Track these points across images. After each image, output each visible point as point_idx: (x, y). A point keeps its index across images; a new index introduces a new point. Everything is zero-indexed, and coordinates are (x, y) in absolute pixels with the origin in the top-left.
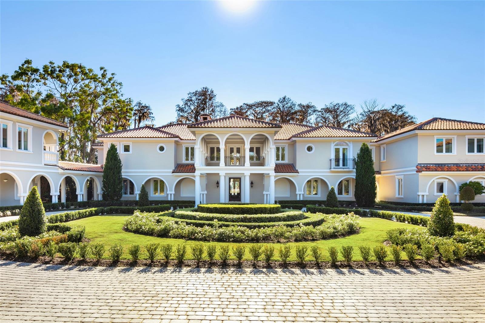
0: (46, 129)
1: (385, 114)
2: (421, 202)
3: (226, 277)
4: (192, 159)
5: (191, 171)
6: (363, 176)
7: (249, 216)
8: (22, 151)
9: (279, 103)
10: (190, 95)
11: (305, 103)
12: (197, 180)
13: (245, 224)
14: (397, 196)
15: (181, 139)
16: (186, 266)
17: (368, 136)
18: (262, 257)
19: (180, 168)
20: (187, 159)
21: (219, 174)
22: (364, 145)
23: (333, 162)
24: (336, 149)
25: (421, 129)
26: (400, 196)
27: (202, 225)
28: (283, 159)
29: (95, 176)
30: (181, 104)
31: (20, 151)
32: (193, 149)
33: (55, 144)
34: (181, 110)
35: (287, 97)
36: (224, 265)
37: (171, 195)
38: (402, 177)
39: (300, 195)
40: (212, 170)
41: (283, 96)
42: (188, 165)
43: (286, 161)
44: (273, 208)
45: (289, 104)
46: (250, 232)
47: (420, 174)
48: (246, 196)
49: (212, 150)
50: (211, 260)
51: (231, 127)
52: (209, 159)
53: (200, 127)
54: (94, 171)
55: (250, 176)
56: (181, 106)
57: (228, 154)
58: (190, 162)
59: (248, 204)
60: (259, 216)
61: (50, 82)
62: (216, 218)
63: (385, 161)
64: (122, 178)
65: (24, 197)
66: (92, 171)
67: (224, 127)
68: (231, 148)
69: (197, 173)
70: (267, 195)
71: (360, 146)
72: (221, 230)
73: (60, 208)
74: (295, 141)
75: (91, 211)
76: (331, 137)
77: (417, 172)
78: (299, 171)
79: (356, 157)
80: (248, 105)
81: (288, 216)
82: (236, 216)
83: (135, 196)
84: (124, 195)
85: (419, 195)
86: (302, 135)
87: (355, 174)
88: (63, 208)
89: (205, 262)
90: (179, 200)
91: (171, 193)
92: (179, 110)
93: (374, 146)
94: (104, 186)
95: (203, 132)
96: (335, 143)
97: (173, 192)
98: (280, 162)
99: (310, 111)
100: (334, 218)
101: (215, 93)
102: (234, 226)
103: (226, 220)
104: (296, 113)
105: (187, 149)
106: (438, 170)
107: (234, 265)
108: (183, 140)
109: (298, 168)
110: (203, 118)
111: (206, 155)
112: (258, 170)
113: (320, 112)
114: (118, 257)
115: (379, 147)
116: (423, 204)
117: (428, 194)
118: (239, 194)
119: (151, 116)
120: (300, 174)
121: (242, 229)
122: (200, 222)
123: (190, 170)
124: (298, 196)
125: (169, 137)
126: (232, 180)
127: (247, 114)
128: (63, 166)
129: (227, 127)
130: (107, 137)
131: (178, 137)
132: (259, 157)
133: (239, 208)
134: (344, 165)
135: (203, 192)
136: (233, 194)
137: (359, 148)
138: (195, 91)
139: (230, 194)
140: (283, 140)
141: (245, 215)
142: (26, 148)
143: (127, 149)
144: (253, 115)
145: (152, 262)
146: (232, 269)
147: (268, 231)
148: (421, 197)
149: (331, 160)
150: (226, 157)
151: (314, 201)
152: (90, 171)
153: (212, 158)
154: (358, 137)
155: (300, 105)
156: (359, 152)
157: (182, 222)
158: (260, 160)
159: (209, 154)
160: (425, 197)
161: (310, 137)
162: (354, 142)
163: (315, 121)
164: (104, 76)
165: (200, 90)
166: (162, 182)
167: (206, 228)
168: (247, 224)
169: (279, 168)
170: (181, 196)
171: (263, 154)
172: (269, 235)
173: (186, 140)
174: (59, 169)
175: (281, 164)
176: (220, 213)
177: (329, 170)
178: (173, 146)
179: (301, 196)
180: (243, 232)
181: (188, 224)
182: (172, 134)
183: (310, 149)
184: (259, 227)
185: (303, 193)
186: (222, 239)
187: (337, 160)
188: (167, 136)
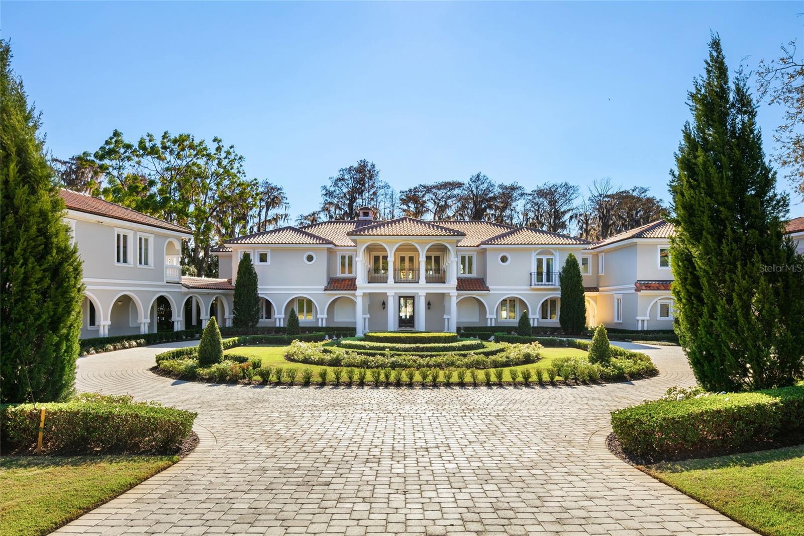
0: (167, 237)
1: (624, 198)
2: (640, 329)
3: (400, 391)
4: (350, 272)
5: (349, 288)
6: (568, 296)
7: (421, 346)
8: (121, 264)
9: (471, 183)
10: (341, 173)
11: (508, 183)
12: (359, 301)
13: (417, 353)
14: (616, 321)
15: (336, 246)
16: (367, 385)
17: (578, 242)
18: (430, 378)
19: (334, 283)
20: (343, 272)
21: (386, 293)
22: (571, 256)
23: (534, 277)
24: (538, 259)
25: (641, 238)
26: (618, 321)
27: (373, 355)
28: (470, 272)
29: (223, 294)
30: (329, 184)
31: (118, 264)
32: (350, 258)
33: (177, 256)
34: (329, 194)
35: (482, 175)
36: (398, 384)
37: (322, 319)
38: (620, 296)
39: (491, 319)
40: (377, 288)
41: (477, 173)
42: (344, 280)
43: (474, 275)
44: (449, 336)
45: (485, 185)
46: (421, 361)
47: (639, 293)
48: (421, 322)
49: (376, 259)
50: (388, 380)
51: (401, 235)
52: (372, 272)
53: (362, 235)
54: (222, 289)
55: (426, 297)
56: (328, 188)
57: (398, 266)
58: (347, 275)
59: (421, 332)
60: (432, 345)
61: (147, 161)
62: (387, 347)
63: (603, 274)
64: (258, 297)
65: (144, 323)
66: (220, 289)
67: (393, 235)
68: (401, 257)
69: (359, 292)
70: (448, 319)
71: (566, 257)
72: (393, 359)
73: (184, 337)
74: (485, 250)
75: (234, 340)
76: (531, 244)
77: (636, 290)
78: (490, 287)
79: (561, 271)
80: (425, 187)
81: (464, 346)
82: (407, 346)
83: (274, 320)
84: (260, 320)
85: (638, 320)
86: (494, 241)
87: (560, 293)
88: (187, 337)
89: (382, 382)
90: (333, 326)
91: (322, 316)
92: (326, 195)
93: (591, 254)
94: (235, 309)
95: (366, 241)
96: (537, 252)
97: (325, 316)
98: (467, 275)
99: (515, 194)
100: (515, 347)
101: (377, 168)
102: (406, 355)
103: (398, 350)
104: (494, 198)
105: (343, 258)
106: (661, 288)
107: (406, 385)
108: (338, 246)
109: (488, 284)
110: (364, 213)
111: (369, 266)
112: (437, 288)
113: (531, 195)
114: (309, 378)
115: (596, 256)
116: (643, 331)
117: (649, 318)
118: (412, 317)
119: (285, 201)
120: (491, 292)
121: (414, 358)
122: (371, 351)
123: (347, 287)
124: (489, 320)
125: (320, 244)
126: (402, 299)
127: (424, 199)
128: (187, 283)
129: (397, 235)
130: (237, 243)
131: (331, 243)
132: (438, 270)
133: (412, 337)
134: (548, 280)
135: (365, 316)
136: (404, 317)
137: (564, 260)
138: (348, 167)
139: (400, 317)
140: (470, 246)
141: (418, 345)
142: (125, 261)
143: (263, 258)
144: (432, 201)
145: (338, 382)
146: (405, 387)
147: (439, 360)
148: (640, 323)
149: (531, 274)
150: (395, 270)
151: (508, 327)
152: (218, 289)
153: (376, 270)
154: (566, 244)
155: (501, 186)
156: (564, 265)
157: (352, 352)
158: (439, 273)
159: (372, 266)
160: (646, 322)
161: (504, 244)
162: (560, 250)
163: (523, 210)
164: (219, 149)
165: (356, 165)
166: (310, 302)
167: (379, 357)
168: (419, 353)
169: (463, 284)
170: (335, 320)
171: (444, 266)
172: (440, 363)
173: (341, 246)
174: (183, 287)
175: (467, 278)
176: (391, 343)
177: (528, 287)
178: (325, 255)
179: (493, 320)
180: (415, 361)
181: (358, 354)
182: (323, 240)
183: (504, 259)
184: (432, 356)
185: (495, 317)
186: (394, 366)
187: (539, 274)
188: (318, 242)
